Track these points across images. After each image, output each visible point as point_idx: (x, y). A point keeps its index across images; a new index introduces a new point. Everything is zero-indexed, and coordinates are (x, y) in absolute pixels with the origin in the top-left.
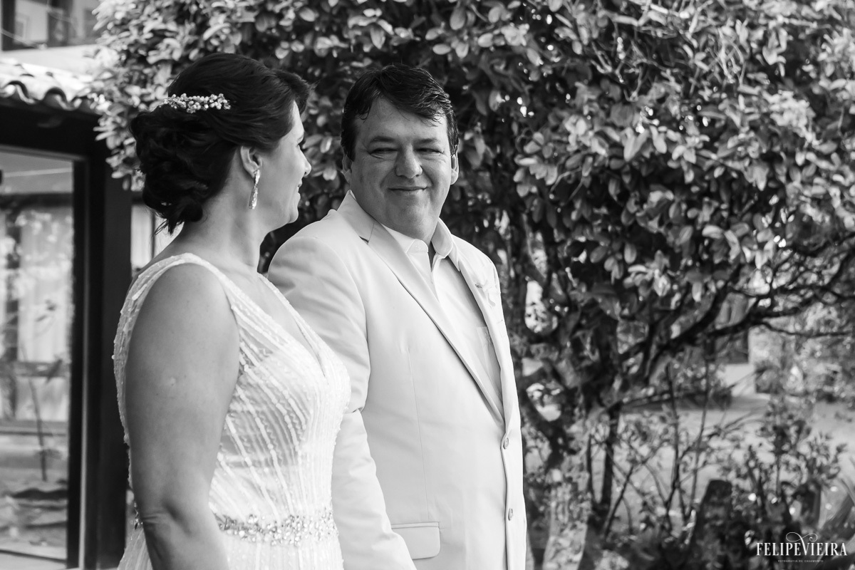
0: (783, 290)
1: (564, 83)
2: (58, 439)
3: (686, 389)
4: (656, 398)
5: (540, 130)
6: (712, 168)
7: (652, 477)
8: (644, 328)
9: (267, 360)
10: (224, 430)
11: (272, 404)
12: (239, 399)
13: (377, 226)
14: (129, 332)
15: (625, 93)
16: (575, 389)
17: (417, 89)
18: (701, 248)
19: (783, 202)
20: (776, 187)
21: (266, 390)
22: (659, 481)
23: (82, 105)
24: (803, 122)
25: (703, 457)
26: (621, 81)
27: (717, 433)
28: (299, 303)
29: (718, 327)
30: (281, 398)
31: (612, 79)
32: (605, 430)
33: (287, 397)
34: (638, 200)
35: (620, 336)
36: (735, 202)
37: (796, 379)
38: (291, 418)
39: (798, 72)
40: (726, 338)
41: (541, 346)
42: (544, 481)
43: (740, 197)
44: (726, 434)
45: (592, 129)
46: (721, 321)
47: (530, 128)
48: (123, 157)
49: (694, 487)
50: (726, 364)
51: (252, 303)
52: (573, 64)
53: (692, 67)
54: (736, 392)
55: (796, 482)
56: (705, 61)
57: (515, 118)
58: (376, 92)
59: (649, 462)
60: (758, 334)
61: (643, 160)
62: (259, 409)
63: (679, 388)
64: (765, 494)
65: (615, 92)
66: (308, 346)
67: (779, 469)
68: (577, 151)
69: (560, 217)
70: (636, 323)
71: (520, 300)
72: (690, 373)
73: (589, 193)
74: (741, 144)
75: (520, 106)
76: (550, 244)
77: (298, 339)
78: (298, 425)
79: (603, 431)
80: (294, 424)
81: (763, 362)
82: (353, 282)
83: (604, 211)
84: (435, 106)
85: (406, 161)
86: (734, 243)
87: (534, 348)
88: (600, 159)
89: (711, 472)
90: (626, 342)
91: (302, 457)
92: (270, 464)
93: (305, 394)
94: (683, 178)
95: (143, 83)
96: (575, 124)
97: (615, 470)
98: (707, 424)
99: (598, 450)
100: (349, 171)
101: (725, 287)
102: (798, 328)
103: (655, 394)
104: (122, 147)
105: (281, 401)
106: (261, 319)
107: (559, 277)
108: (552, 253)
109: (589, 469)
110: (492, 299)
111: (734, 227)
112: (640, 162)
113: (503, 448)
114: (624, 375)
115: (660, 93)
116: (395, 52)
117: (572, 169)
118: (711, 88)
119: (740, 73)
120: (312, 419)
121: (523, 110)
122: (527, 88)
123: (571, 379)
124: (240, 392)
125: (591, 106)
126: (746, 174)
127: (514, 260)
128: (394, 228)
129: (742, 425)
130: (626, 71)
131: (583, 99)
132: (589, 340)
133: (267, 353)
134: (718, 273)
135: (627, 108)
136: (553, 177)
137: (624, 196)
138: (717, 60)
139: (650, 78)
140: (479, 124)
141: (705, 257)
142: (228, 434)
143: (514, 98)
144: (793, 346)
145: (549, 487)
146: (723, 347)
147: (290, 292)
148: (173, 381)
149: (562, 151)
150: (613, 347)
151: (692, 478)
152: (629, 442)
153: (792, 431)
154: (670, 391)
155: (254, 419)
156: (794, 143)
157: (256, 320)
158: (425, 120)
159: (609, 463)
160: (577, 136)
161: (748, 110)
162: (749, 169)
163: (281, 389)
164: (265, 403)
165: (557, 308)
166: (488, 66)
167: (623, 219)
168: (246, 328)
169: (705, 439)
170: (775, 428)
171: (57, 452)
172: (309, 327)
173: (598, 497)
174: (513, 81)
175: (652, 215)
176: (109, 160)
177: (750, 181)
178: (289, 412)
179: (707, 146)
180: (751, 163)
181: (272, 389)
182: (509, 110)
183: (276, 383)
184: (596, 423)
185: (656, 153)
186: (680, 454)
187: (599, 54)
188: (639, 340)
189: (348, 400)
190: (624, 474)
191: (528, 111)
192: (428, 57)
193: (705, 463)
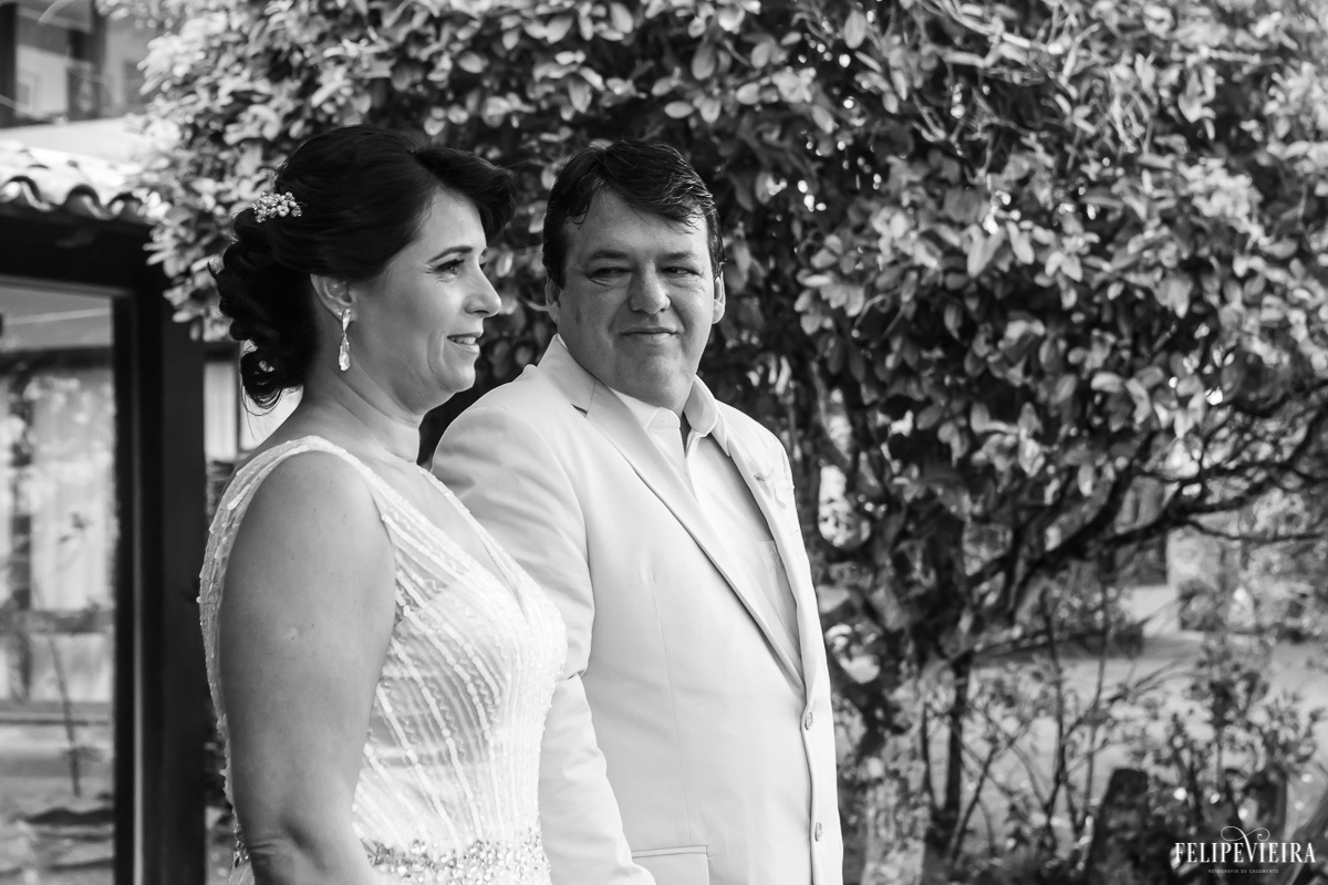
0: (1219, 471)
1: (870, 159)
2: (98, 729)
3: (1072, 627)
4: (1025, 643)
5: (837, 230)
6: (1104, 285)
7: (1023, 766)
8: (1004, 534)
9: (438, 597)
10: (374, 707)
11: (448, 665)
12: (396, 660)
13: (599, 389)
14: (224, 559)
15: (967, 171)
16: (900, 632)
17: (660, 176)
18: (1090, 409)
19: (1215, 335)
20: (1202, 311)
21: (438, 644)
22: (1034, 772)
23: (125, 210)
24: (1244, 209)
25: (1101, 733)
26: (960, 153)
27: (1122, 695)
28: (483, 510)
29: (1120, 530)
30: (461, 656)
31: (946, 149)
32: (947, 695)
33: (471, 654)
34: (990, 336)
35: (968, 548)
36: (1142, 335)
37: (1243, 608)
38: (477, 686)
39: (1233, 133)
40: (1132, 547)
41: (846, 567)
42: (854, 777)
43: (1148, 328)
44: (1136, 696)
45: (916, 227)
46: (1124, 522)
47: (821, 229)
48: (190, 290)
49: (1090, 780)
50: (1133, 586)
51: (412, 510)
52: (884, 129)
53: (1069, 129)
54: (1149, 630)
55: (1248, 769)
56: (1090, 119)
57: (796, 214)
58: (598, 181)
59: (1019, 743)
60: (1180, 539)
61: (996, 274)
62: (428, 675)
63: (1062, 626)
64: (1199, 789)
65: (951, 170)
66: (501, 576)
67: (1220, 748)
68: (894, 263)
69: (870, 366)
70: (992, 527)
71: (811, 496)
72: (1077, 603)
73: (913, 327)
74: (1150, 246)
75: (804, 195)
76: (855, 408)
77: (485, 565)
78: (488, 697)
79: (946, 697)
80: (481, 697)
81: (1191, 583)
82: (565, 474)
83: (938, 353)
84: (689, 203)
85: (646, 288)
86: (1141, 398)
87: (835, 569)
88: (930, 274)
89: (1116, 756)
90: (977, 557)
91: (495, 748)
92: (446, 759)
93: (499, 648)
94: (1059, 302)
95: (219, 174)
96: (888, 222)
97: (965, 756)
98: (1108, 682)
99: (939, 727)
100: (555, 304)
101: (1129, 468)
102: (1245, 528)
103: (1024, 636)
104: (188, 273)
105: (462, 661)
106: (428, 534)
107: (870, 460)
108: (859, 420)
109: (926, 757)
110: (781, 499)
111: (1140, 373)
112: (993, 279)
113: (804, 728)
114: (976, 608)
115: (1021, 169)
116: (608, 117)
117: (887, 291)
118: (1099, 160)
119: (1144, 136)
120: (510, 689)
121: (809, 201)
122: (814, 167)
123: (894, 617)
124: (398, 649)
125: (913, 192)
126: (1158, 293)
127: (800, 433)
128: (627, 393)
129: (1161, 682)
130: (967, 137)
131: (899, 182)
132: (919, 555)
133: (438, 587)
134: (1116, 448)
135: (969, 194)
136: (857, 305)
137: (969, 329)
138: (1107, 117)
139: (1005, 148)
140: (741, 224)
141: (1097, 421)
142: (380, 714)
143: (793, 183)
144: (1237, 557)
145: (864, 786)
146: (1129, 560)
147: (467, 493)
148: (294, 632)
149: (870, 263)
150: (958, 565)
151: (1085, 767)
152: (985, 711)
153: (1240, 689)
154: (1048, 631)
155: (420, 690)
156: (1231, 242)
157: (420, 537)
158: (673, 224)
159: (955, 746)
160: (893, 240)
161: (1157, 193)
162: (1162, 285)
163: (461, 641)
164: (437, 664)
165: (869, 507)
166: (753, 134)
167: (968, 366)
168: (405, 549)
169: (1104, 706)
170: (1213, 686)
171: (95, 751)
172: (500, 548)
173: (941, 799)
174: (792, 157)
175: (1012, 358)
176: (169, 295)
177: (1164, 302)
178: (473, 679)
179: (1097, 250)
180: (1164, 276)
181: (448, 642)
182: (787, 202)
183: (454, 634)
184: (934, 683)
185: (1018, 264)
186: (1065, 731)
187: (924, 111)
188: (999, 553)
189: (564, 662)
190: (980, 762)
191: (816, 203)
192: (659, 122)
193: (1105, 743)
